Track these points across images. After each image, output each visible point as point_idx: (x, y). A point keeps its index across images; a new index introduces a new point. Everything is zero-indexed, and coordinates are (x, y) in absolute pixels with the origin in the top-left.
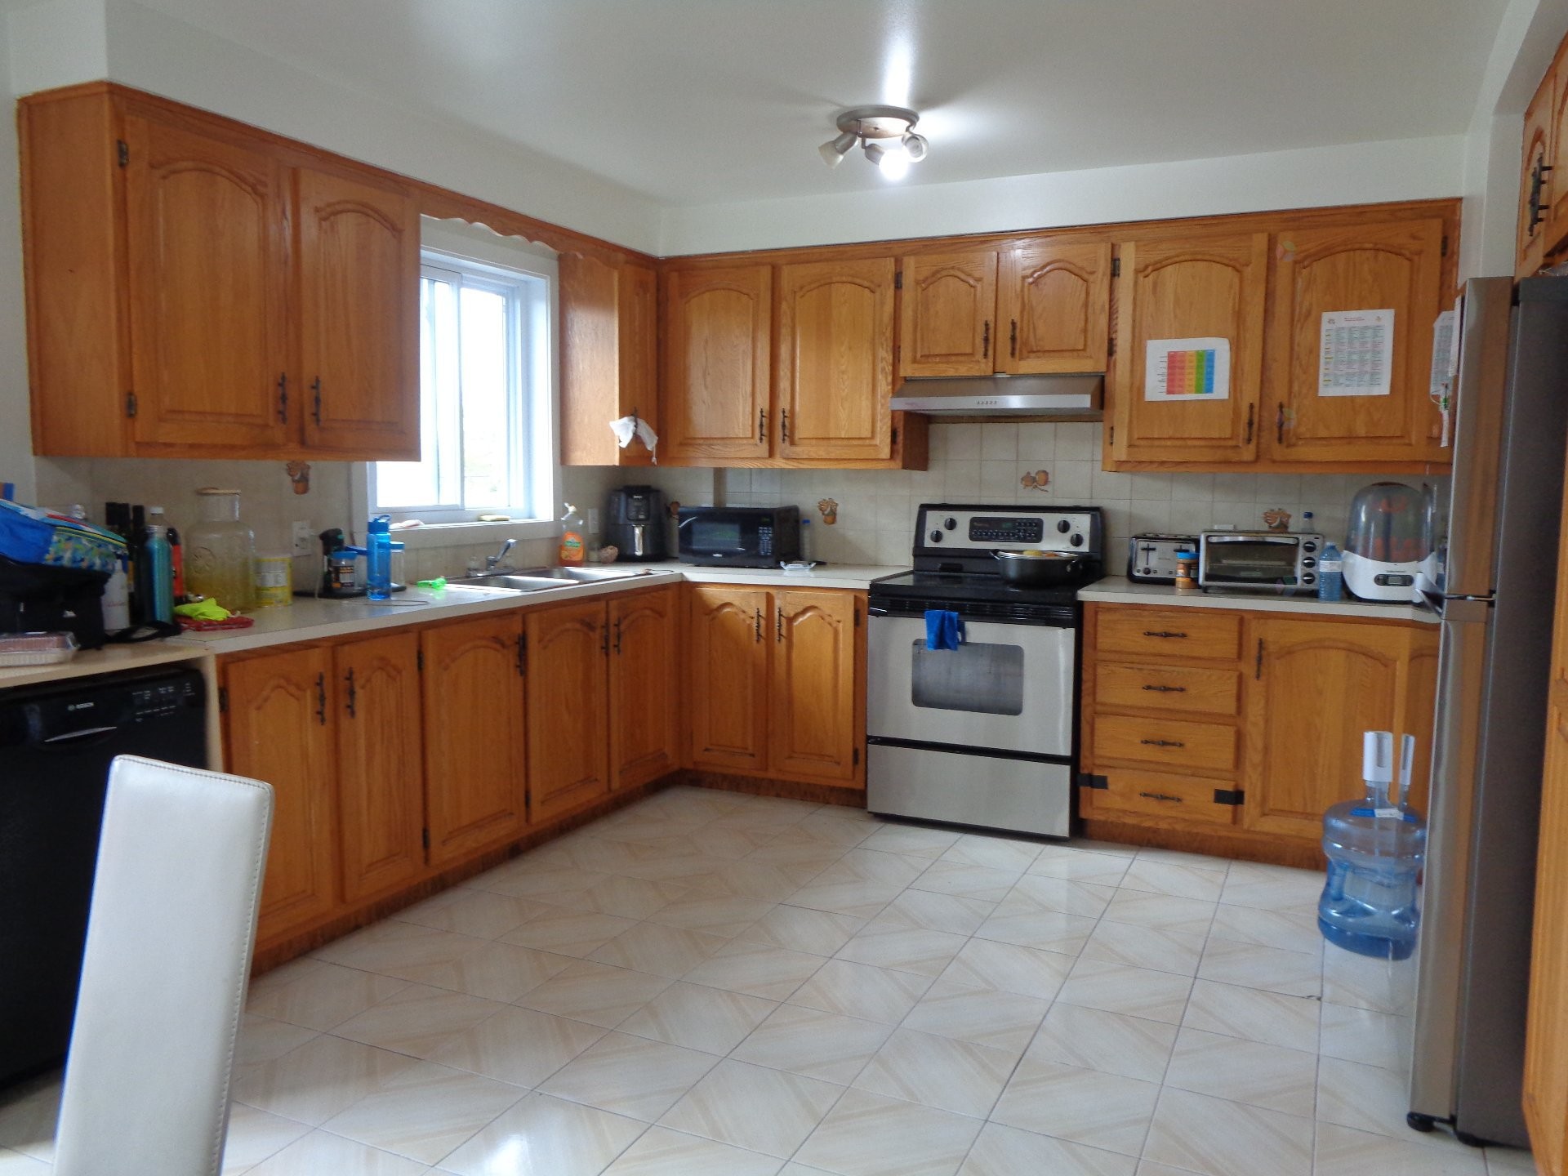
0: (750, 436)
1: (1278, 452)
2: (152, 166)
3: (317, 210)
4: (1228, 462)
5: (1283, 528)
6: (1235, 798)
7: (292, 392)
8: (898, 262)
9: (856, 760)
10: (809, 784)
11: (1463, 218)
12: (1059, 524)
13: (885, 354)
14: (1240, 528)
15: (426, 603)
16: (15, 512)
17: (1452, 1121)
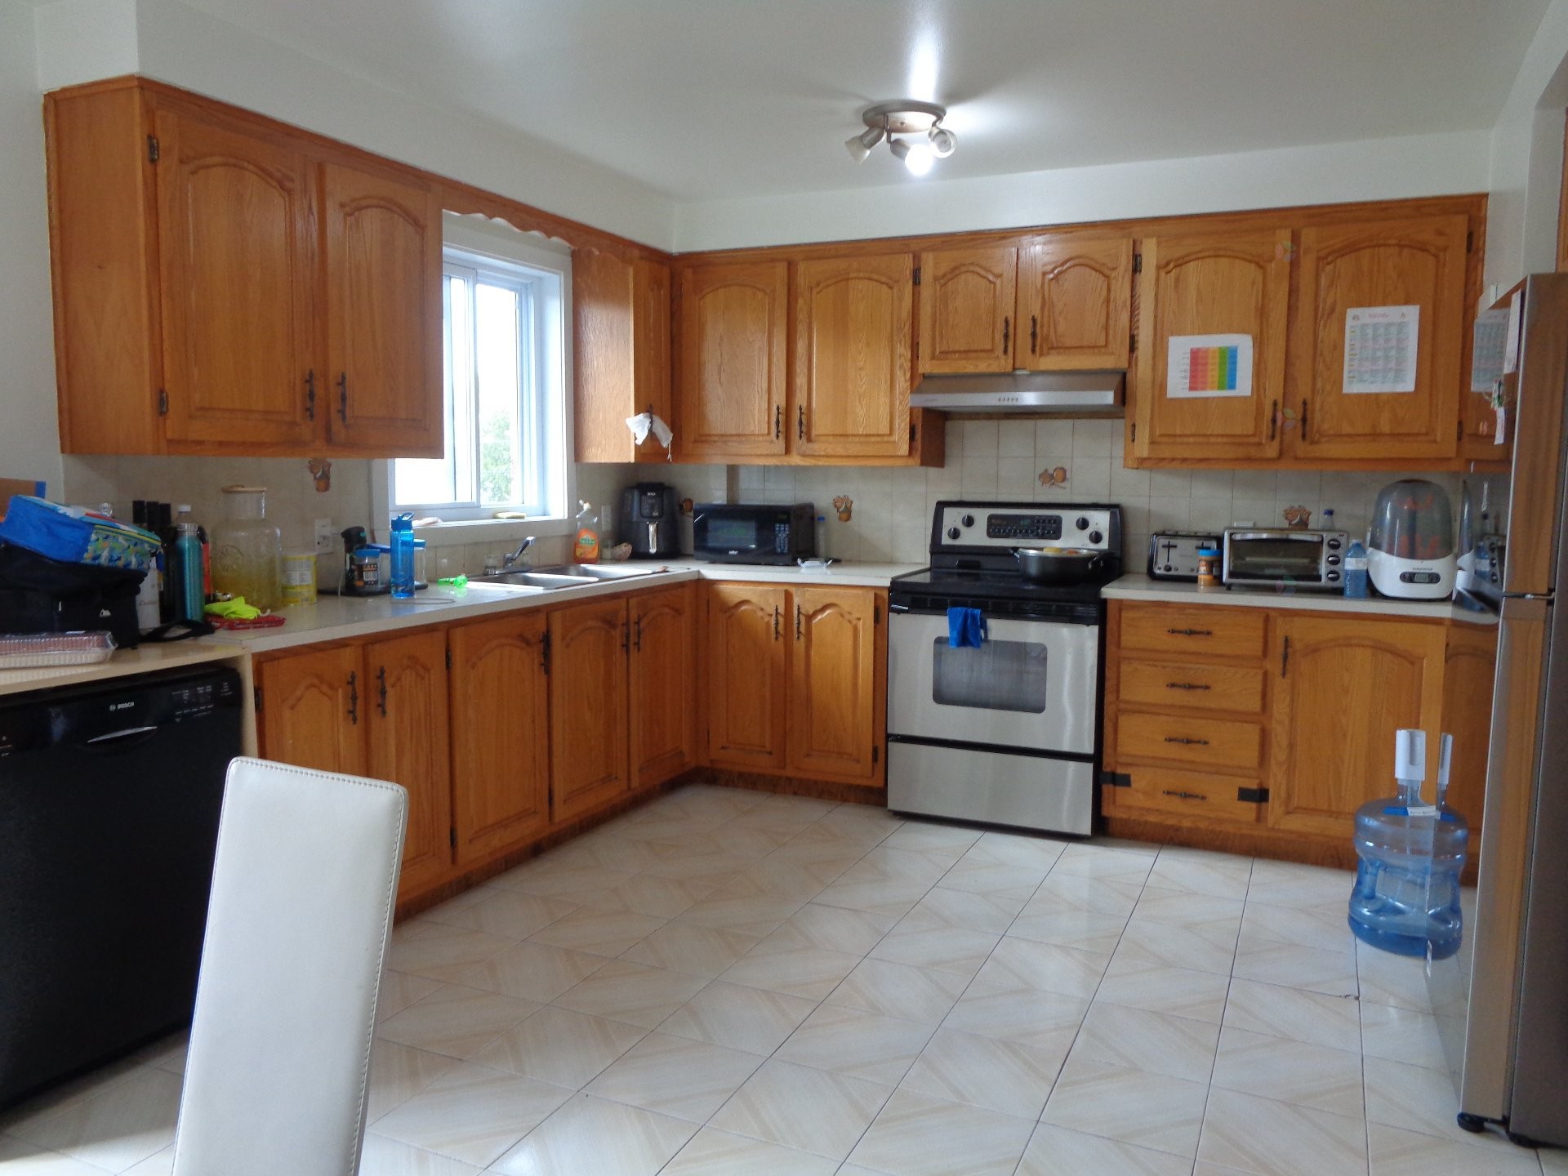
0: (766, 432)
1: (1301, 448)
2: (181, 162)
3: (342, 205)
4: (1249, 459)
5: (1303, 525)
6: (1260, 796)
7: (319, 391)
8: (917, 258)
9: (875, 759)
10: (827, 782)
11: (1489, 212)
12: (1078, 521)
13: (903, 351)
14: (1259, 525)
15: (453, 601)
16: (53, 511)
17: (1505, 1122)
